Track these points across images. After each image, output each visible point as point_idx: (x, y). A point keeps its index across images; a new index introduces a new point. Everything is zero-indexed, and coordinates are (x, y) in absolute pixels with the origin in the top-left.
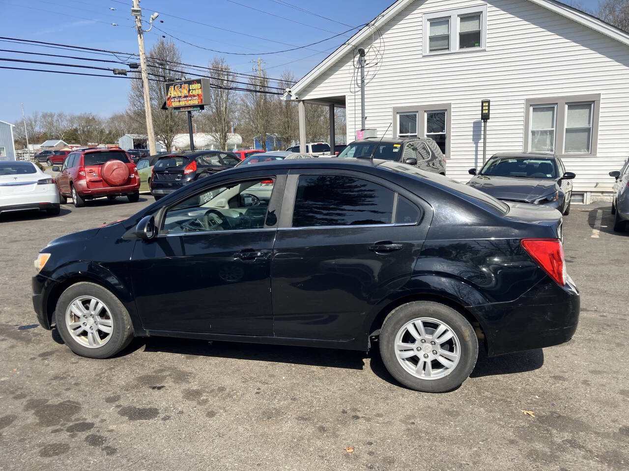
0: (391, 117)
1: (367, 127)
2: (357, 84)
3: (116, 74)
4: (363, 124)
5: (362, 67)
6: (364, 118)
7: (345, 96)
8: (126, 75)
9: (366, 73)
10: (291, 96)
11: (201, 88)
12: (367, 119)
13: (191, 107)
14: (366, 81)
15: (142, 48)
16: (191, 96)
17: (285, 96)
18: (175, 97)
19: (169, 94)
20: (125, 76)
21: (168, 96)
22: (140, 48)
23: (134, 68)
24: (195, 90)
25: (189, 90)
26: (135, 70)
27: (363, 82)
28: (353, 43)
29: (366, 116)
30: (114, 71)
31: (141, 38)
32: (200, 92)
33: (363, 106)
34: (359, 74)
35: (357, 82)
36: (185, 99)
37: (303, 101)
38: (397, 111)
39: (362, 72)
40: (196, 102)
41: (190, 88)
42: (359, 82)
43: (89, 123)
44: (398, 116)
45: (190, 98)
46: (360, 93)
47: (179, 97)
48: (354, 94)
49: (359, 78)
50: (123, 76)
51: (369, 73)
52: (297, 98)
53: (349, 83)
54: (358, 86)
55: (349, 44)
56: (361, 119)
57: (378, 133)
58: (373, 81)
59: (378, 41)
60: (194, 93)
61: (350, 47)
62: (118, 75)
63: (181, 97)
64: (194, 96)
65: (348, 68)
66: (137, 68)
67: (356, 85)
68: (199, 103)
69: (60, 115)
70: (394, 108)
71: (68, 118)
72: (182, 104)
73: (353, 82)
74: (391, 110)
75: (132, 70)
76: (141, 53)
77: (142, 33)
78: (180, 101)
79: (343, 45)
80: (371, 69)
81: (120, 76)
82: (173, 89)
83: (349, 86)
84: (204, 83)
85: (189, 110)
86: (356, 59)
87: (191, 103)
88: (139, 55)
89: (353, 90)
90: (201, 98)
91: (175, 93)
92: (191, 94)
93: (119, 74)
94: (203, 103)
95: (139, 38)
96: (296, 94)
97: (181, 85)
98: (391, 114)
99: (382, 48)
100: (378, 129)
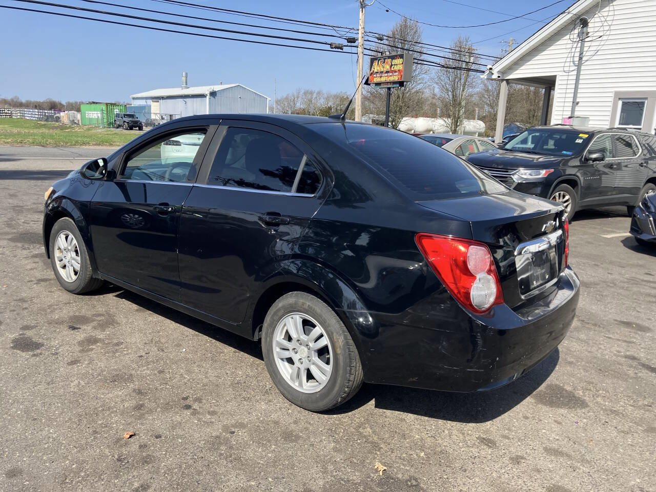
0: (611, 104)
1: (576, 114)
2: (573, 61)
3: (332, 48)
4: (573, 111)
5: (583, 41)
6: (575, 103)
7: (555, 76)
8: (342, 49)
9: (585, 49)
10: (493, 74)
11: (402, 63)
12: (579, 105)
13: (390, 83)
14: (584, 59)
15: (362, 22)
16: (392, 72)
17: (487, 73)
18: (378, 72)
19: (373, 69)
20: (341, 51)
21: (372, 72)
22: (360, 22)
23: (351, 42)
24: (397, 65)
25: (392, 65)
26: (353, 44)
27: (581, 58)
28: (575, 12)
29: (577, 101)
30: (330, 45)
31: (362, 12)
32: (400, 67)
33: (576, 88)
34: (578, 50)
35: (573, 59)
36: (386, 75)
37: (507, 80)
38: (618, 96)
39: (582, 47)
40: (396, 78)
41: (393, 64)
42: (577, 59)
43: (343, 102)
44: (620, 103)
45: (391, 74)
46: (575, 73)
47: (381, 72)
48: (567, 74)
49: (577, 54)
50: (339, 50)
51: (591, 49)
52: (499, 77)
53: (564, 60)
54: (574, 63)
55: (569, 13)
56: (571, 104)
57: (591, 122)
58: (594, 58)
59: (607, 9)
60: (396, 68)
61: (570, 15)
62: (334, 50)
63: (383, 72)
64: (395, 72)
65: (565, 42)
66: (354, 42)
67: (571, 63)
68: (398, 79)
69: (319, 93)
70: (616, 93)
71: (325, 96)
72: (383, 79)
73: (568, 60)
74: (612, 95)
75: (349, 44)
76: (360, 28)
77: (364, 7)
78: (381, 77)
79: (562, 13)
80: (593, 43)
81: (337, 50)
82: (377, 63)
83: (562, 65)
84: (406, 58)
85: (389, 86)
86: (576, 31)
87: (392, 79)
88: (358, 30)
89: (566, 69)
90: (402, 73)
91: (378, 68)
92: (393, 69)
93: (335, 48)
94: (403, 80)
95: (361, 12)
96: (499, 72)
97: (385, 59)
98: (611, 99)
99: (611, 18)
100: (590, 119)
